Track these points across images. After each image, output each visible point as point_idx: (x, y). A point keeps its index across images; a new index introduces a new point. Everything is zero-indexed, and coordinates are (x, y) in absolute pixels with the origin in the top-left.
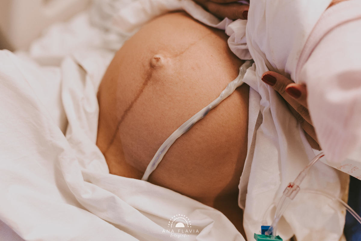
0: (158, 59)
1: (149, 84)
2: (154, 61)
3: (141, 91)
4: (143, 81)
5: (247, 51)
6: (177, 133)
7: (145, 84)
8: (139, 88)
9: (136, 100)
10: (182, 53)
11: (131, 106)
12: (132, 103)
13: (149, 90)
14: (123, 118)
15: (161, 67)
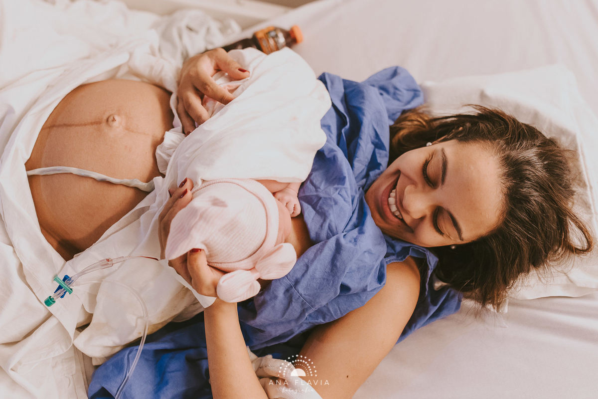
0: (114, 120)
1: (94, 126)
2: (111, 118)
3: (85, 125)
4: (93, 121)
5: (166, 164)
6: (74, 170)
7: (92, 124)
8: (86, 122)
9: (77, 125)
10: (132, 132)
11: (70, 125)
12: (73, 125)
13: (90, 129)
14: (59, 126)
15: (110, 126)
